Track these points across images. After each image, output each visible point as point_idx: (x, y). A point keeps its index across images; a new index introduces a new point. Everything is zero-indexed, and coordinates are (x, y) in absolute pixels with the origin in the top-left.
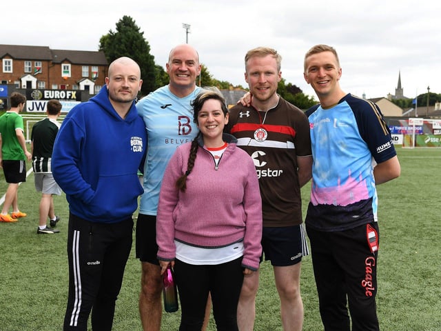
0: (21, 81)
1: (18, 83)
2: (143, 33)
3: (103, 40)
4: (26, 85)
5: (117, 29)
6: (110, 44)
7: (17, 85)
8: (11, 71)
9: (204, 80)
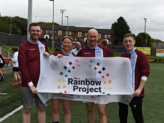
0: (84, 39)
1: (83, 40)
2: (127, 23)
3: (113, 25)
4: (85, 41)
5: (117, 21)
6: (115, 27)
7: (83, 41)
8: (81, 36)
9: (148, 40)
